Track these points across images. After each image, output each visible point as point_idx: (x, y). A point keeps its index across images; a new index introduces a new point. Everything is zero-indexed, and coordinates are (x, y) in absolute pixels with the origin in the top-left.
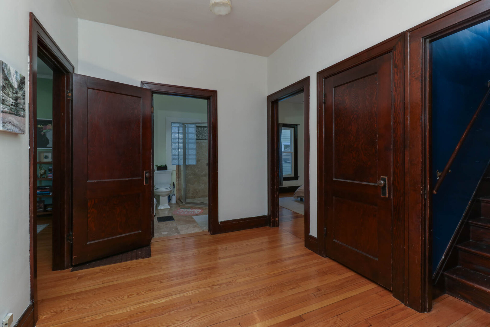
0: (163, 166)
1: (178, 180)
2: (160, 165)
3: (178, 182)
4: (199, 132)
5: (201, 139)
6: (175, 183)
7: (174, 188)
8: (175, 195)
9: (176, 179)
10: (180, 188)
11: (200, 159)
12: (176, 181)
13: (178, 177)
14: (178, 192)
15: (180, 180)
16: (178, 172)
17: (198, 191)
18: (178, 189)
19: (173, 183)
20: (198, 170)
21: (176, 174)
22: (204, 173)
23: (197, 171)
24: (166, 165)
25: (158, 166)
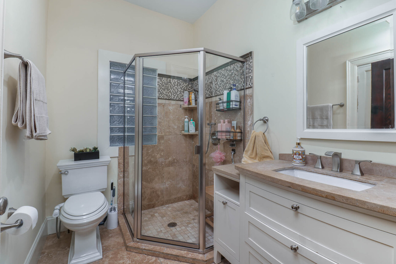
0: (88, 151)
1: (122, 175)
2: (82, 149)
3: (122, 179)
4: (163, 86)
5: (166, 99)
6: (115, 185)
7: (114, 195)
8: (114, 209)
9: (118, 175)
10: (126, 192)
11: (163, 134)
12: (119, 178)
13: (122, 170)
14: (122, 200)
15: (126, 175)
16: (122, 161)
17: (159, 193)
18: (122, 194)
19: (112, 184)
20: (161, 155)
21: (119, 163)
22: (170, 159)
23: (158, 156)
24: (95, 149)
25: (78, 150)
